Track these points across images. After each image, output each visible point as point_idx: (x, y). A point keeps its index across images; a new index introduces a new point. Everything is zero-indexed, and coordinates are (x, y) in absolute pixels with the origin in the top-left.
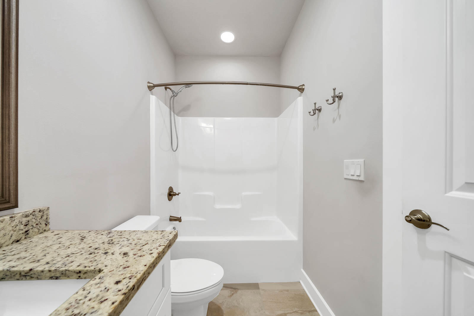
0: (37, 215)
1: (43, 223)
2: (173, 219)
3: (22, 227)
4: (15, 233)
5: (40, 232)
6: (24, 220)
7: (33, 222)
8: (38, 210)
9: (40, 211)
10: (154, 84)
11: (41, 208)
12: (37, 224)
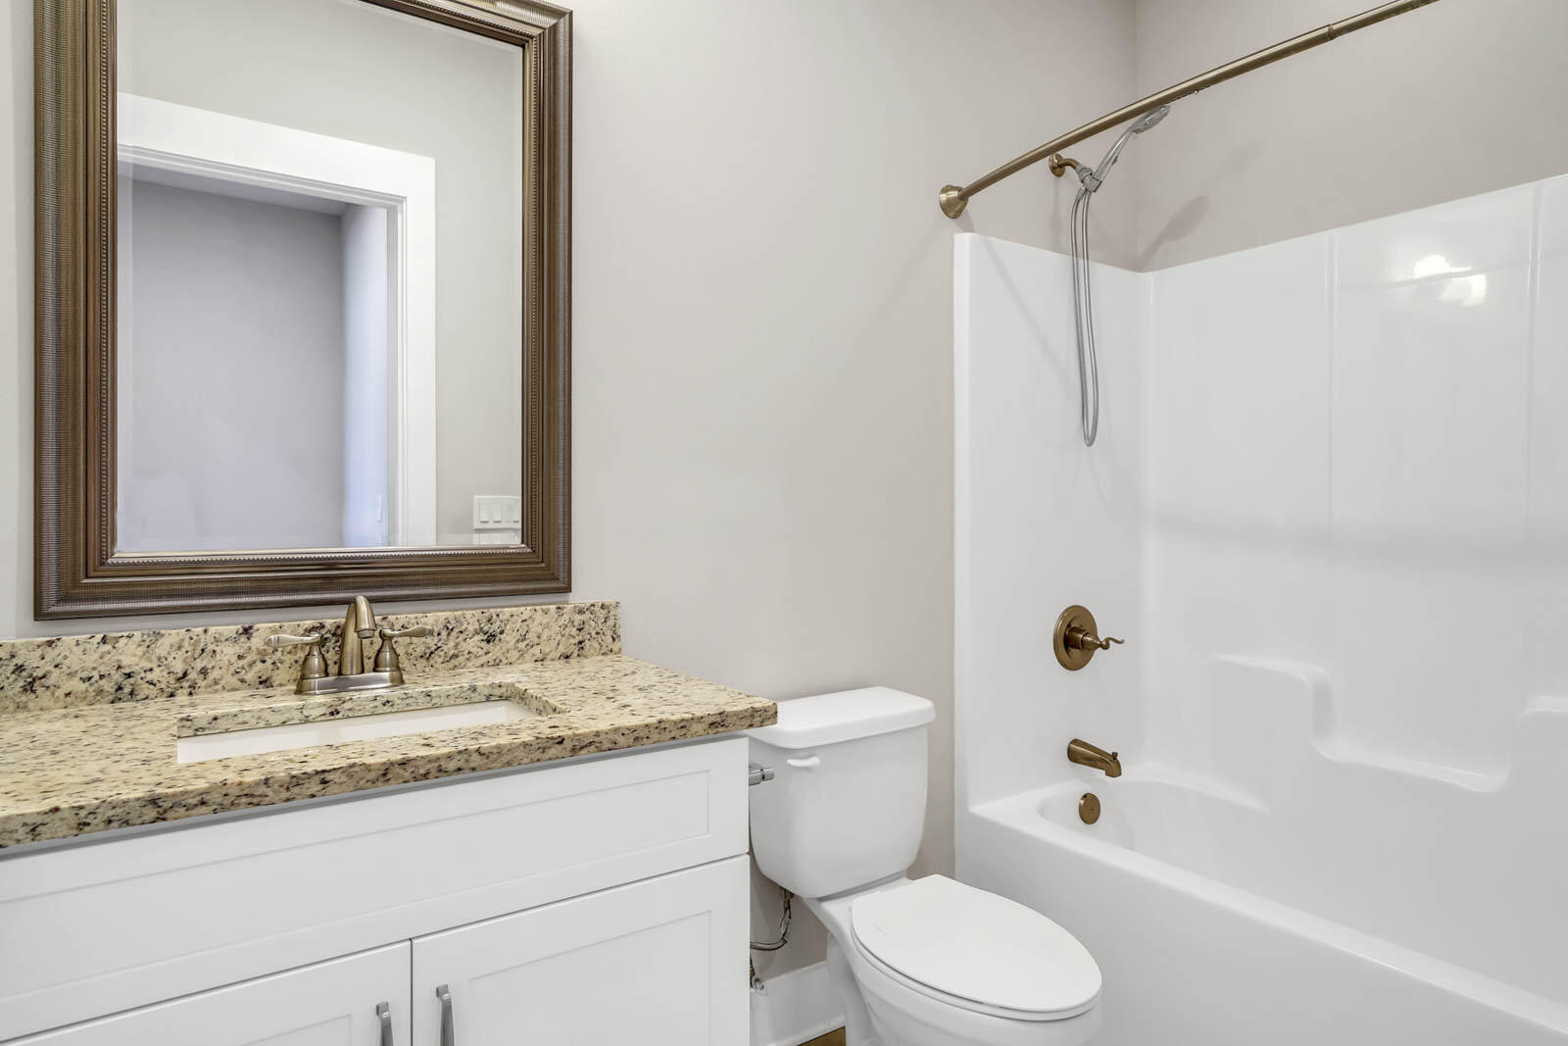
0: (598, 614)
1: (609, 633)
2: (1081, 754)
3: (574, 631)
4: (564, 639)
5: (603, 651)
6: (578, 618)
7: (590, 626)
8: (600, 604)
9: (603, 606)
10: (959, 189)
11: (608, 601)
12: (597, 633)
